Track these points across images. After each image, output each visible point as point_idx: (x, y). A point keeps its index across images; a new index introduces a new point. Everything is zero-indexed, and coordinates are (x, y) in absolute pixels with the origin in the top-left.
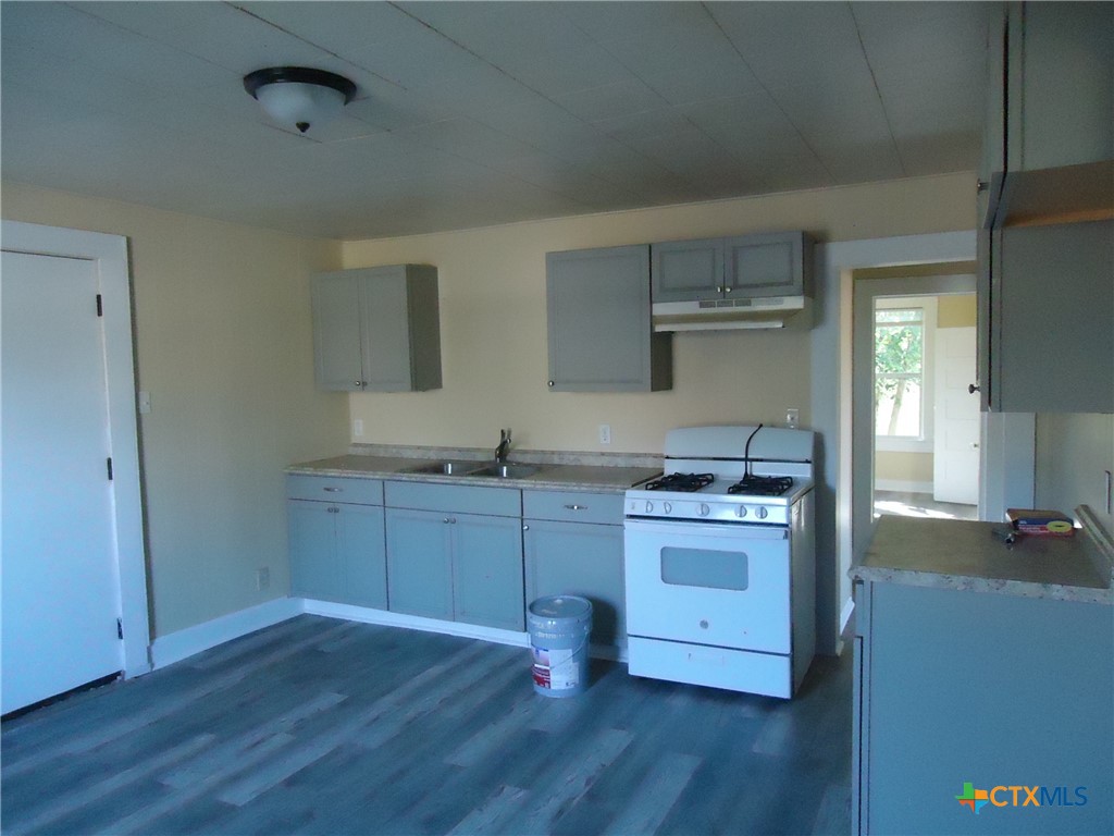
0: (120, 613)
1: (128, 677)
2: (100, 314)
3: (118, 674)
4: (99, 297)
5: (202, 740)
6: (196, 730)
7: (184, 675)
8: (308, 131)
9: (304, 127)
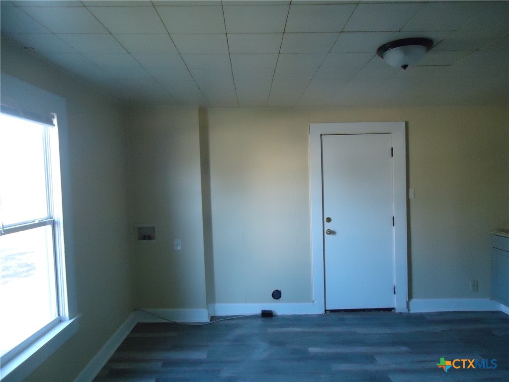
0: (395, 283)
1: (396, 312)
2: (392, 156)
3: (393, 309)
4: (392, 149)
5: (404, 349)
6: (404, 343)
7: (420, 319)
8: (407, 68)
9: (405, 67)
